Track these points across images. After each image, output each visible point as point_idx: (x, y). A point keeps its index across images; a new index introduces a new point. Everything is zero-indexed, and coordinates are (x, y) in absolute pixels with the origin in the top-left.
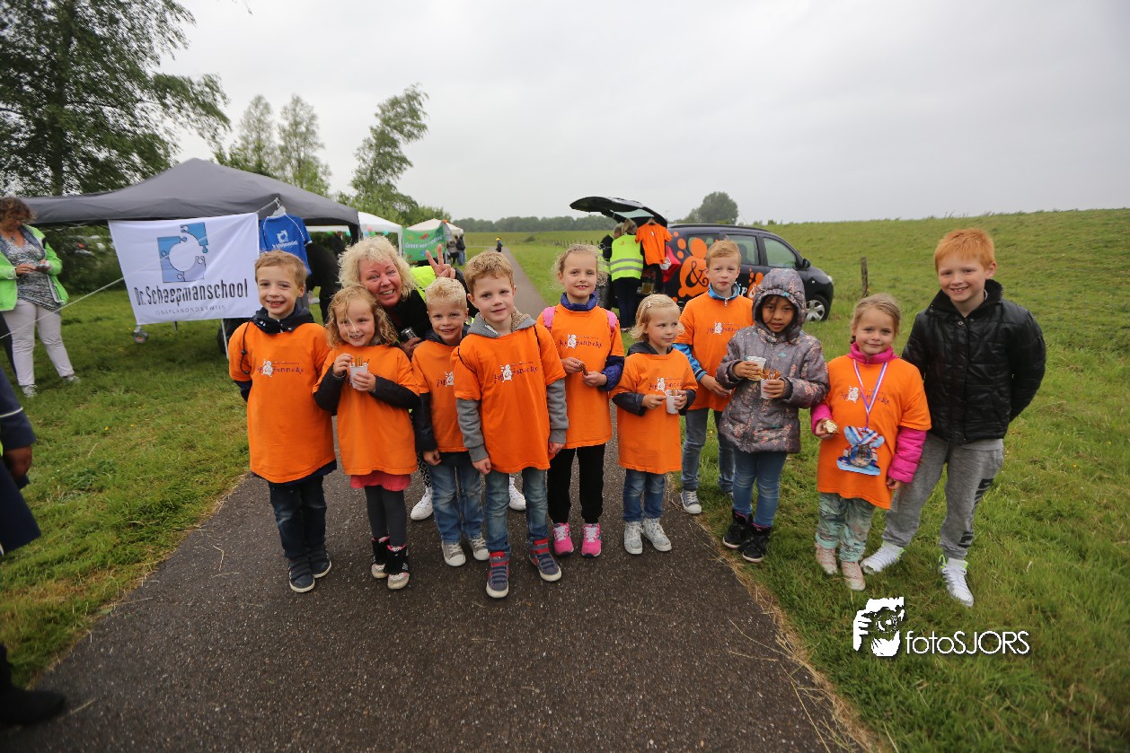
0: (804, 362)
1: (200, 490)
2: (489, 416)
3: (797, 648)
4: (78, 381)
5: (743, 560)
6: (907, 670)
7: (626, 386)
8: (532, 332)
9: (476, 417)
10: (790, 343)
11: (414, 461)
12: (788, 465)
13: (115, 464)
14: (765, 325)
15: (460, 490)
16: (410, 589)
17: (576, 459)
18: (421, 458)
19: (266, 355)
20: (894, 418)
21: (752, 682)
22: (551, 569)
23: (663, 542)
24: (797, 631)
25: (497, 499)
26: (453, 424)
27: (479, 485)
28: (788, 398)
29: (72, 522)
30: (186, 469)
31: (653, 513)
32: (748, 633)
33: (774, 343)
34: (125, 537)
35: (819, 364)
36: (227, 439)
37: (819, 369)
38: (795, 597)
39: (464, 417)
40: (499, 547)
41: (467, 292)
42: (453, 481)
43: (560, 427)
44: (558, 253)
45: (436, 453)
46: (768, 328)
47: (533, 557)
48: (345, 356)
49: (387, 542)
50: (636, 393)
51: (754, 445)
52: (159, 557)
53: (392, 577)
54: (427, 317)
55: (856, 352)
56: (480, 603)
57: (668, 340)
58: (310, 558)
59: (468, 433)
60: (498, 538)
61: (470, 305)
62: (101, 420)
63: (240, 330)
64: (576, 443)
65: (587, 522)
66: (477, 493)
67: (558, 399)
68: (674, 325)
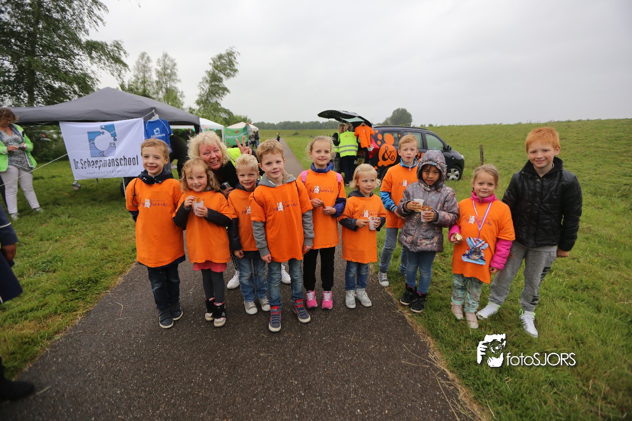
0: (445, 201)
1: (110, 272)
2: (270, 231)
3: (440, 360)
4: (42, 211)
5: (411, 311)
6: (501, 372)
7: (347, 214)
8: (294, 184)
9: (263, 231)
10: (437, 190)
11: (229, 256)
12: (437, 259)
13: (63, 257)
14: (424, 181)
15: (255, 272)
17: (319, 256)
19: (147, 197)
20: (494, 233)
21: (415, 378)
22: (304, 316)
23: (367, 301)
24: (440, 350)
25: (274, 277)
26: (251, 234)
27: (265, 269)
28: (436, 221)
29: (38, 289)
30: (102, 260)
31: (361, 285)
32: (413, 351)
33: (429, 191)
34: (67, 297)
35: (453, 203)
36: (125, 244)
37: (454, 206)
38: (440, 332)
39: (256, 231)
40: (276, 303)
41: (259, 162)
42: (251, 267)
43: (309, 237)
44: (309, 141)
45: (241, 251)
46: (426, 183)
47: (295, 310)
48: (191, 197)
49: (214, 301)
50: (352, 218)
51: (418, 247)
52: (87, 308)
53: (216, 320)
54: (236, 176)
55: (475, 197)
56: (265, 334)
57: (369, 189)
58: (171, 309)
59: (259, 240)
60: (275, 299)
61: (260, 169)
62: (55, 233)
63: (132, 183)
64: (319, 246)
65: (325, 290)
66: (264, 274)
67: (309, 221)
68: (372, 181)
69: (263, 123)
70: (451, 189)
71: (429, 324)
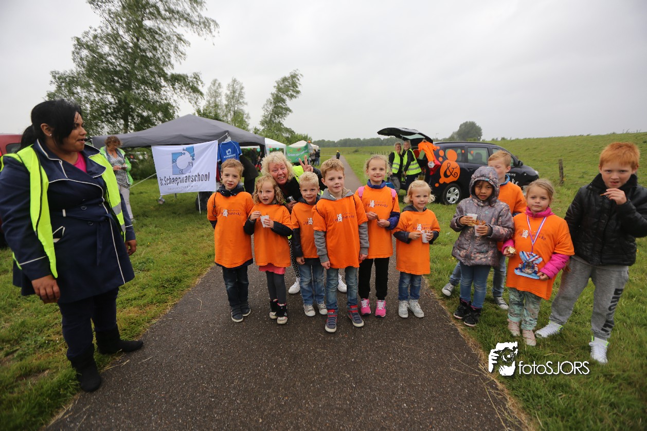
0: (499, 216)
1: (190, 274)
2: (330, 240)
4: (135, 221)
5: (464, 325)
6: (554, 387)
7: (401, 228)
8: (352, 198)
9: (324, 239)
10: (490, 205)
13: (153, 259)
14: (477, 196)
15: (314, 278)
17: (373, 266)
19: (225, 207)
20: (549, 248)
21: (463, 384)
22: (358, 321)
25: (333, 282)
26: (312, 243)
27: (323, 276)
28: (490, 235)
29: (138, 283)
30: (184, 263)
31: (414, 296)
32: (463, 361)
33: (482, 206)
35: (508, 218)
37: (509, 220)
38: (492, 345)
39: (318, 240)
40: (332, 307)
42: (311, 274)
43: (365, 246)
45: (303, 258)
46: (479, 199)
47: (349, 314)
49: (277, 301)
50: (406, 231)
51: (472, 261)
52: (174, 301)
53: (279, 318)
55: (529, 211)
57: (422, 204)
58: (241, 307)
59: (319, 248)
60: (332, 303)
62: (146, 240)
63: (212, 197)
64: (373, 257)
65: (379, 299)
66: (322, 280)
67: (365, 233)
68: (425, 196)
69: (323, 141)
70: (505, 204)
71: (481, 337)
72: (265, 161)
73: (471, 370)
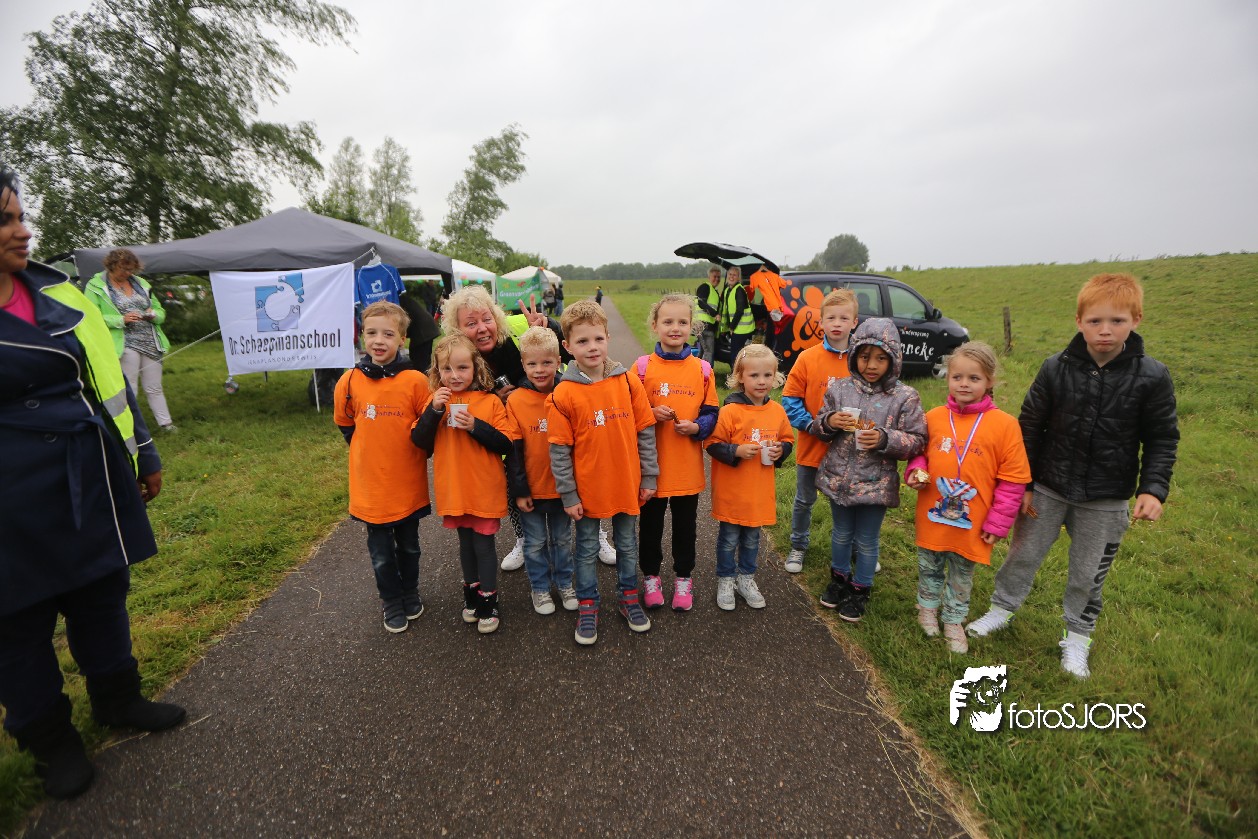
0: (901, 412)
1: (297, 536)
2: (582, 461)
3: (887, 703)
5: (839, 619)
7: (720, 437)
8: (624, 378)
9: (569, 461)
10: (886, 394)
11: (504, 506)
13: (216, 509)
14: (860, 374)
15: (551, 538)
16: (501, 633)
18: (513, 507)
19: (371, 400)
20: (988, 470)
21: (838, 733)
22: (640, 620)
24: (889, 688)
25: (588, 546)
26: (546, 470)
27: (570, 533)
28: (883, 449)
30: (283, 516)
31: (746, 568)
32: (838, 688)
33: (871, 394)
34: (229, 575)
35: (916, 415)
37: (917, 420)
38: (890, 655)
39: (557, 463)
40: (588, 595)
42: (545, 529)
43: (650, 474)
45: (530, 500)
46: (864, 379)
47: (623, 608)
49: (478, 588)
50: (730, 443)
51: (850, 497)
52: (261, 595)
53: (481, 621)
54: (520, 365)
55: (952, 402)
57: (761, 390)
58: (403, 600)
59: (560, 478)
60: (588, 586)
62: (200, 468)
63: (344, 378)
64: (668, 495)
65: (679, 575)
66: (567, 542)
67: (649, 446)
68: (767, 375)
69: (570, 267)
70: (912, 389)
71: (871, 642)
72: (448, 306)
73: (853, 705)
